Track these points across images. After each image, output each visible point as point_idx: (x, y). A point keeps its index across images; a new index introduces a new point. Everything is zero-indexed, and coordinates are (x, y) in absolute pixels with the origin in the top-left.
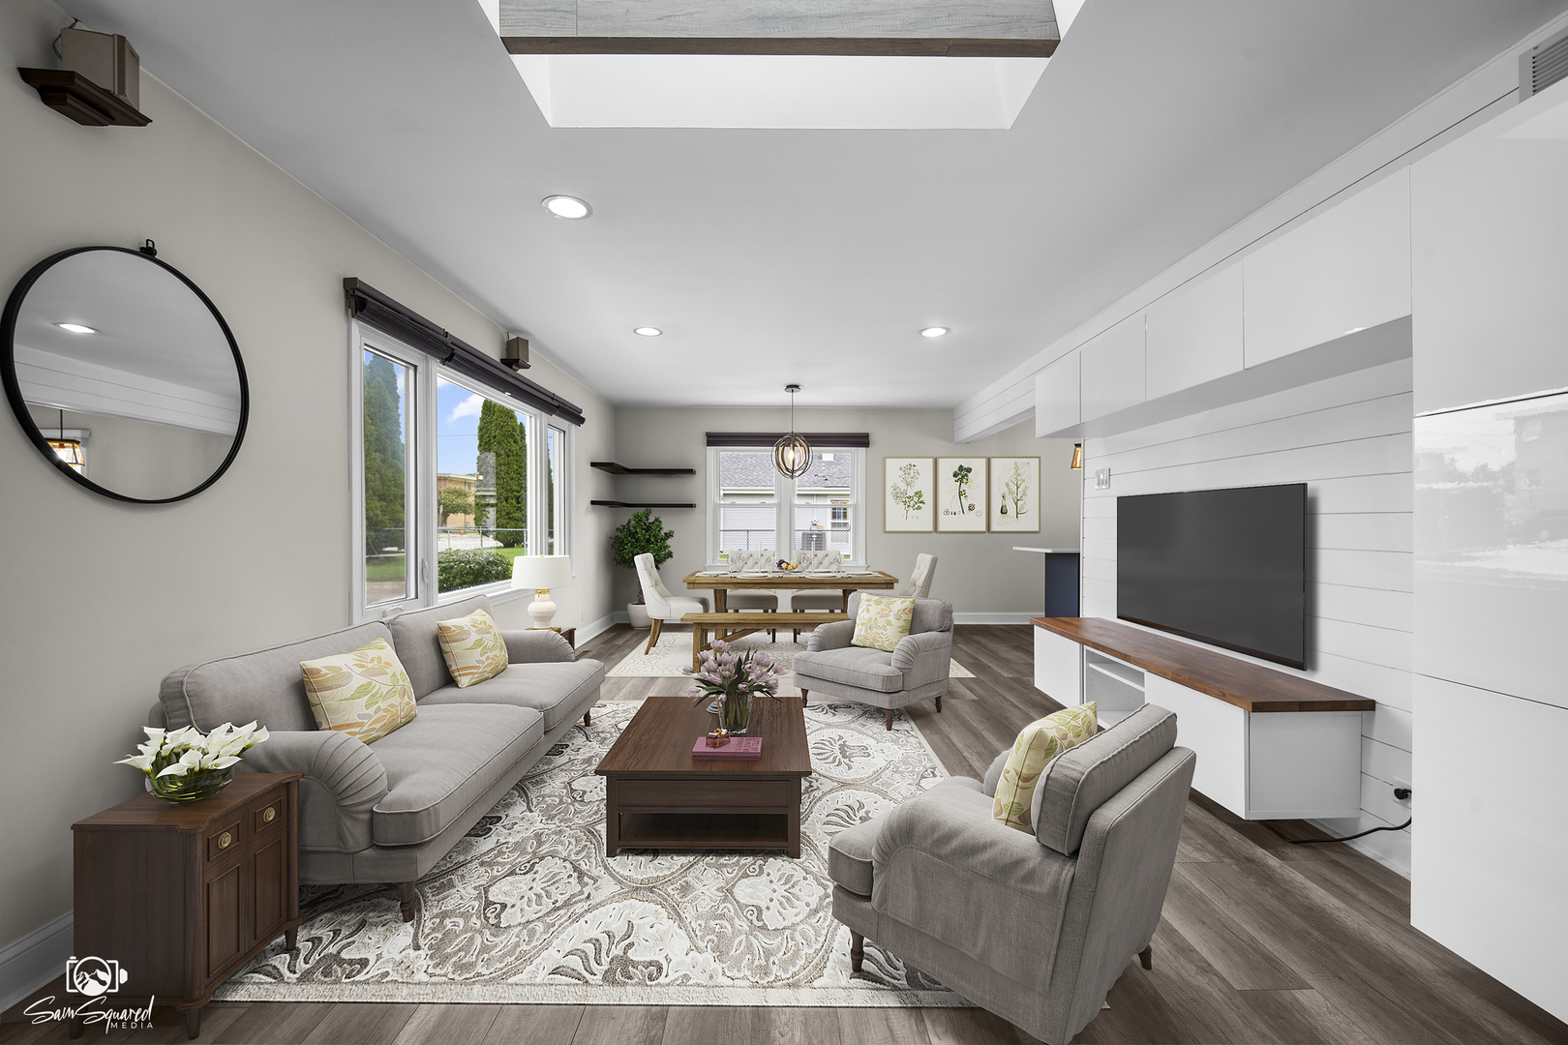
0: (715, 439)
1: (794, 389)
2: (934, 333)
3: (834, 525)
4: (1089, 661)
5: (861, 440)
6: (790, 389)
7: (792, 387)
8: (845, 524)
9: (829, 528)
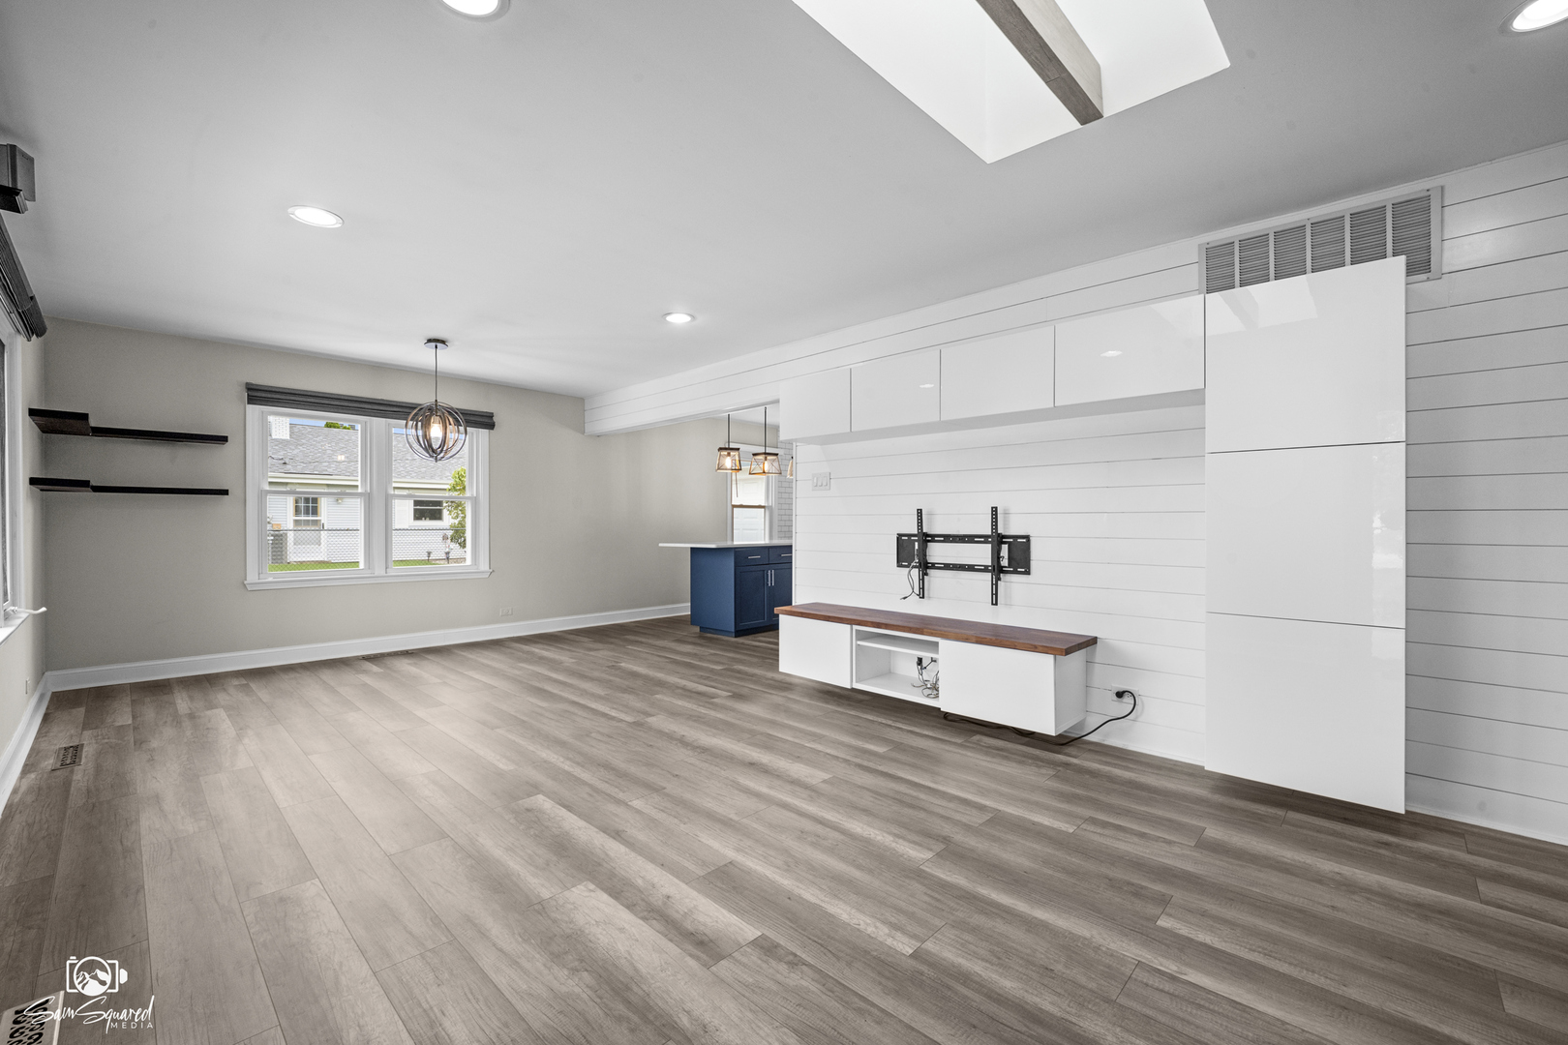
0: (258, 395)
1: (439, 345)
2: (679, 319)
3: (297, 522)
4: (858, 639)
5: (484, 421)
6: (434, 344)
7: (437, 342)
8: (315, 522)
9: (291, 525)
